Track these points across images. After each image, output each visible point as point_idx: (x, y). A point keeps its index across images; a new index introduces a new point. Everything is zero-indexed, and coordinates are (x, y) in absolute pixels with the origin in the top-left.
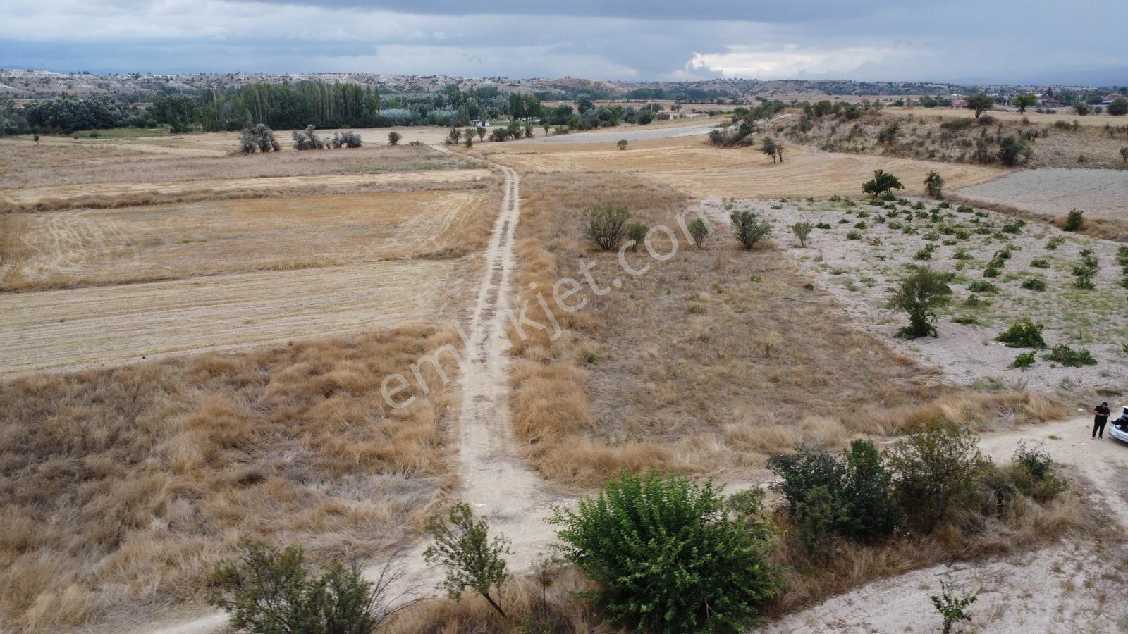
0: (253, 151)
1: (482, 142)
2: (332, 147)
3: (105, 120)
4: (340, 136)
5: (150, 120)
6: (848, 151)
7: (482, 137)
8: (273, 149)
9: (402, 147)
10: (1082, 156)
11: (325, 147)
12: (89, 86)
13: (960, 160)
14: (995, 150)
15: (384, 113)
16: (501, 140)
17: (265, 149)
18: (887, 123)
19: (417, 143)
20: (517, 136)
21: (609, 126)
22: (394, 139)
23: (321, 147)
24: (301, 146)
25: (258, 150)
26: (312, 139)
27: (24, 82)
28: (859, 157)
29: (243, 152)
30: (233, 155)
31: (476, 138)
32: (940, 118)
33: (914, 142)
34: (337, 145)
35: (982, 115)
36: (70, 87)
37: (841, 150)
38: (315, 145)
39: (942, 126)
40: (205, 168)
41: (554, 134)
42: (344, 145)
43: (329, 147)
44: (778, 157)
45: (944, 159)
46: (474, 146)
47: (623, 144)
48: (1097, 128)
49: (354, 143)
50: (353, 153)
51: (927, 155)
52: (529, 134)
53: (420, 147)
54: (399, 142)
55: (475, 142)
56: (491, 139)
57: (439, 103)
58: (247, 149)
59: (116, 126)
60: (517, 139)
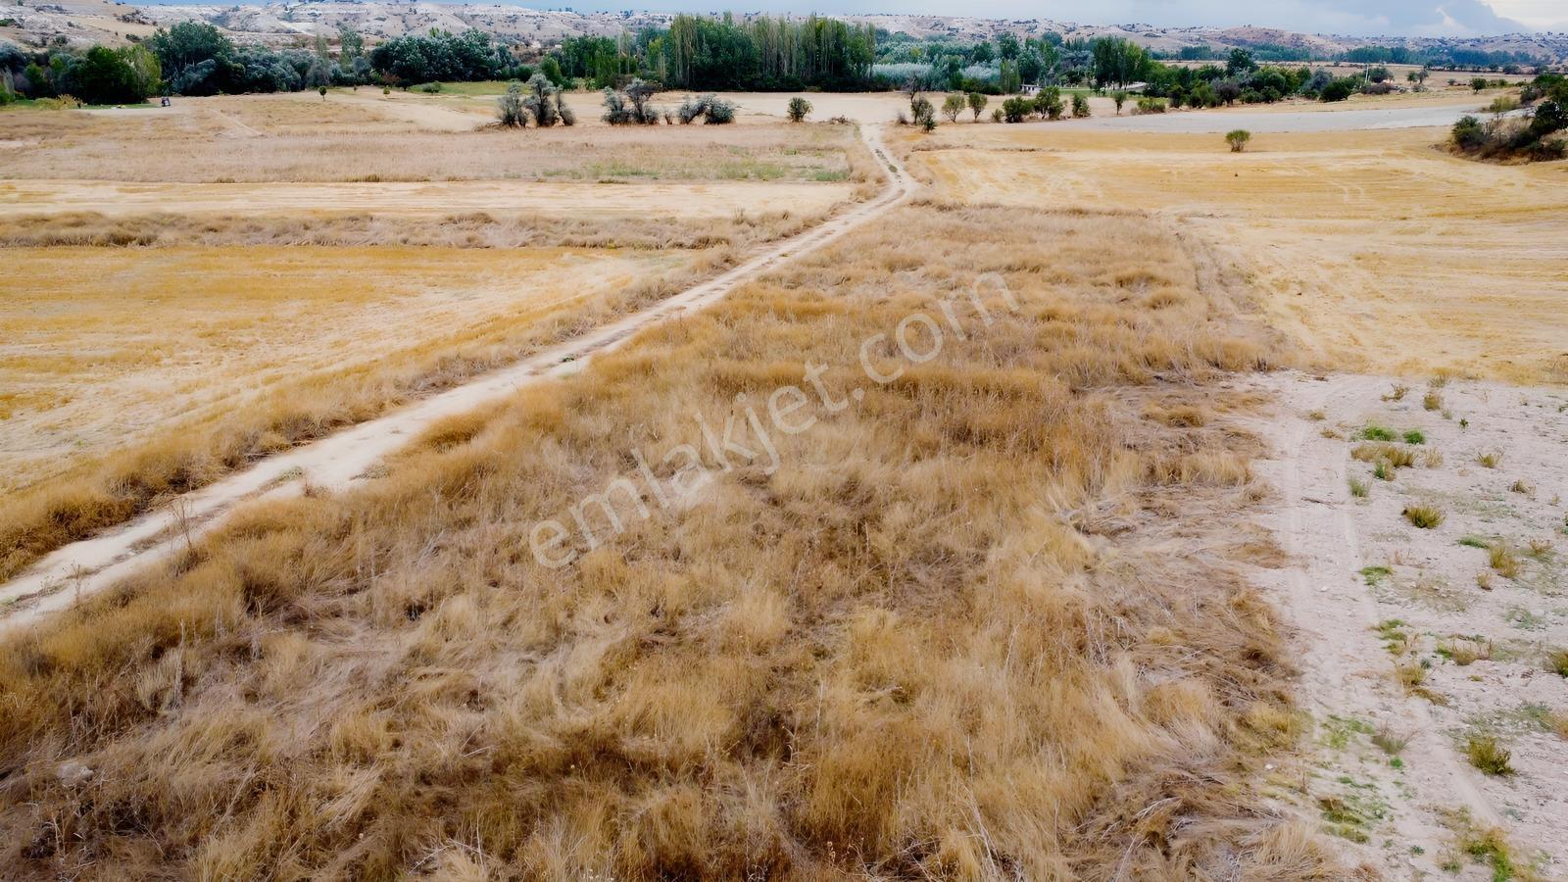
0: (523, 122)
1: (976, 122)
2: (676, 121)
4: (694, 102)
7: (977, 112)
8: (561, 122)
11: (662, 121)
15: (878, 68)
16: (1016, 121)
17: (544, 119)
19: (842, 121)
20: (1054, 113)
22: (798, 112)
23: (653, 121)
24: (617, 118)
25: (532, 123)
26: (639, 105)
27: (487, 20)
29: (505, 123)
30: (479, 129)
31: (966, 115)
34: (686, 119)
38: (644, 119)
41: (1134, 112)
42: (700, 120)
43: (670, 123)
46: (937, 130)
49: (719, 118)
50: (718, 133)
52: (1080, 110)
53: (842, 127)
54: (807, 117)
55: (961, 123)
56: (996, 118)
57: (982, 55)
58: (510, 121)
59: (492, 78)
60: (1051, 118)
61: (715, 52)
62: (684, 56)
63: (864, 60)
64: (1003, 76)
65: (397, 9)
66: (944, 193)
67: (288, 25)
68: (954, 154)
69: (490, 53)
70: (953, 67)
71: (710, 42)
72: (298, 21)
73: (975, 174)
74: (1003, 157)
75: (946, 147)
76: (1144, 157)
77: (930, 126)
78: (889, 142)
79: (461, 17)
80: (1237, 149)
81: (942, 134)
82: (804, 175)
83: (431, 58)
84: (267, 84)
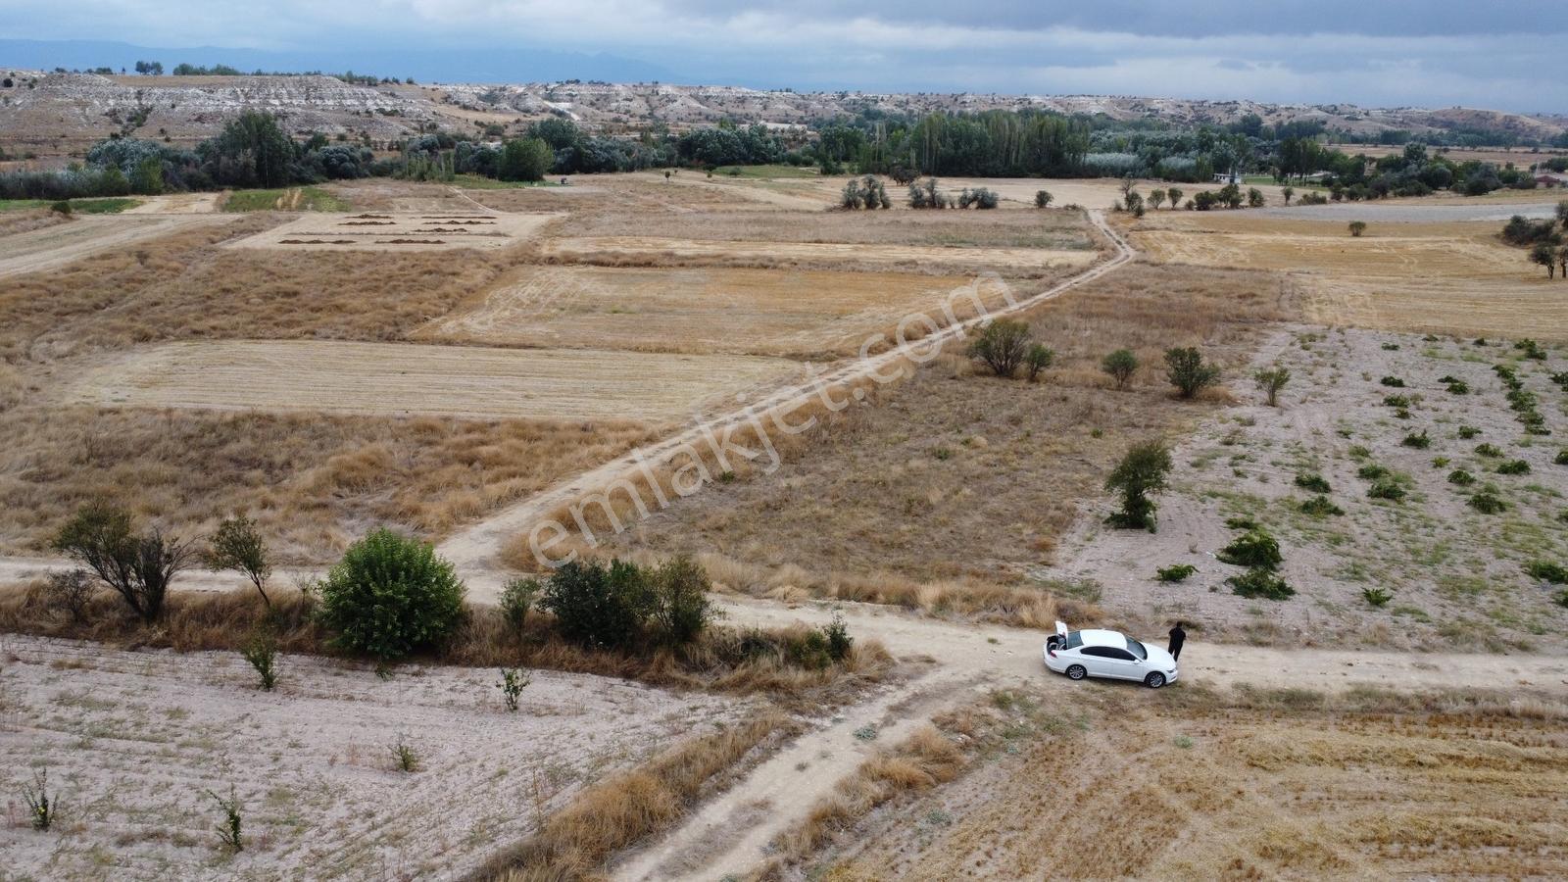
0: (857, 206)
1: (1173, 209)
2: (957, 207)
3: (757, 154)
4: (970, 193)
5: (807, 157)
7: (1175, 202)
8: (881, 206)
9: (1051, 210)
11: (948, 206)
12: (786, 107)
15: (1093, 158)
16: (1206, 208)
17: (871, 205)
19: (1074, 208)
20: (1235, 204)
21: (1410, 194)
22: (1043, 199)
23: (942, 206)
24: (918, 203)
25: (863, 206)
26: (933, 196)
27: (720, 101)
29: (844, 207)
30: (830, 210)
31: (1167, 203)
34: (965, 203)
36: (765, 108)
38: (935, 203)
40: (771, 225)
41: (1300, 203)
42: (973, 206)
43: (952, 207)
44: (1558, 272)
46: (1147, 215)
47: (1357, 229)
49: (986, 203)
50: (987, 217)
52: (1255, 200)
53: (1074, 213)
54: (1052, 204)
55: (1162, 210)
56: (1189, 207)
57: (1180, 147)
58: (850, 204)
59: (770, 162)
60: (1232, 207)
61: (957, 146)
62: (931, 149)
63: (1076, 150)
64: (1199, 166)
65: (641, 91)
66: (1153, 257)
67: (552, 105)
68: (1158, 234)
69: (768, 142)
70: (1155, 157)
71: (953, 135)
72: (558, 101)
73: (1172, 247)
74: (1190, 237)
75: (1153, 229)
76: (1289, 239)
77: (1139, 213)
78: (1112, 224)
79: (696, 98)
80: (1356, 235)
81: (1150, 218)
82: (1061, 245)
83: (724, 147)
84: (610, 167)
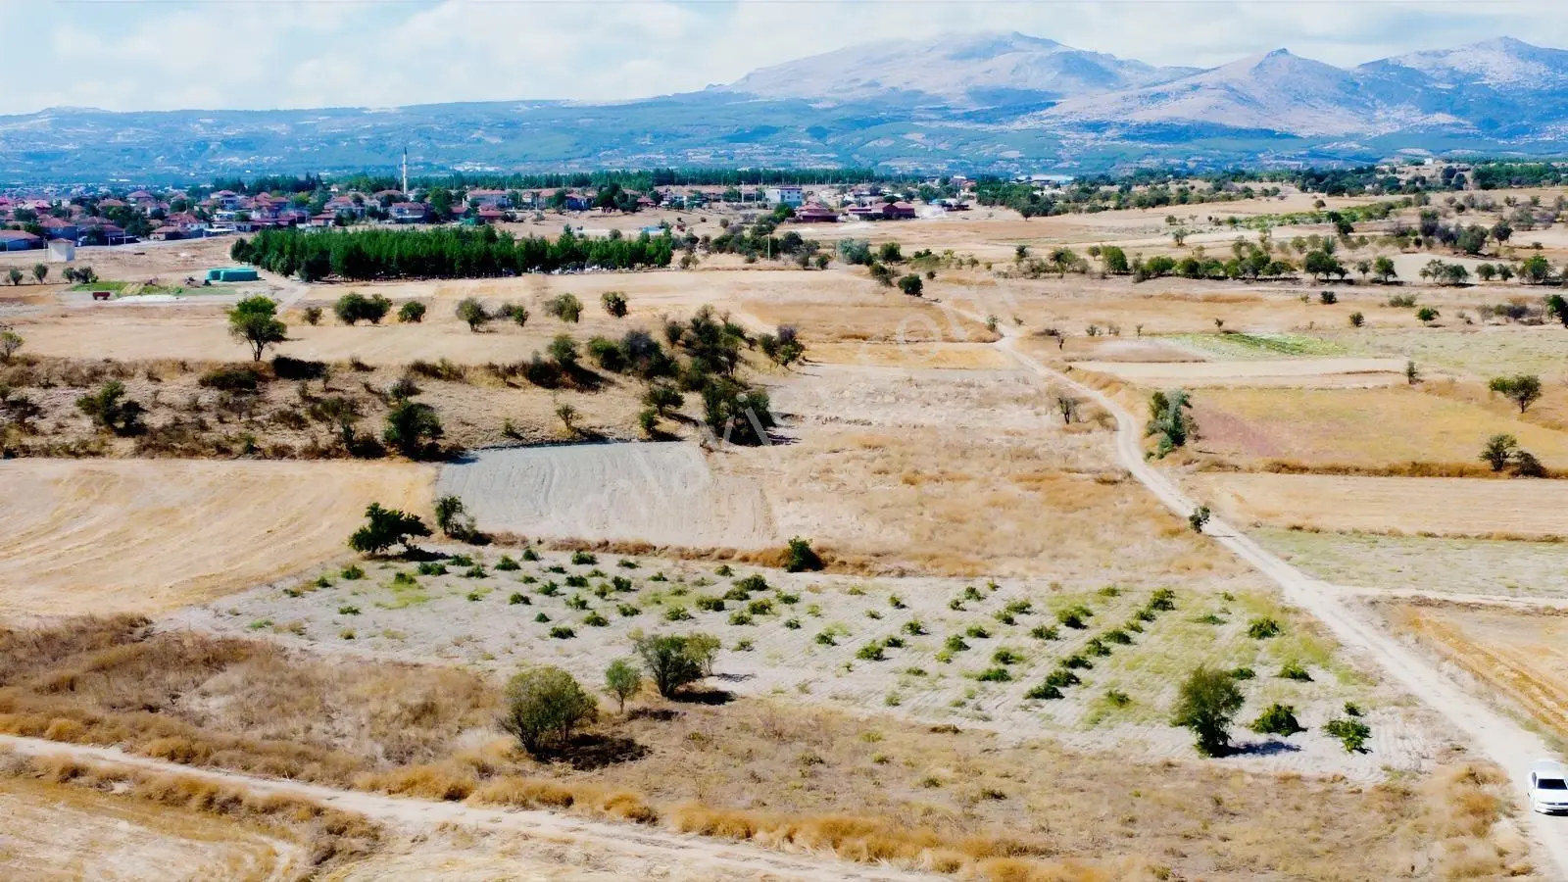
6: (47, 452)
10: (508, 426)
13: (315, 453)
14: (376, 424)
18: (72, 385)
28: (88, 463)
32: (184, 367)
33: (177, 422)
35: (270, 353)
37: (27, 452)
39: (204, 383)
45: (281, 452)
48: (476, 369)
51: (237, 448)
